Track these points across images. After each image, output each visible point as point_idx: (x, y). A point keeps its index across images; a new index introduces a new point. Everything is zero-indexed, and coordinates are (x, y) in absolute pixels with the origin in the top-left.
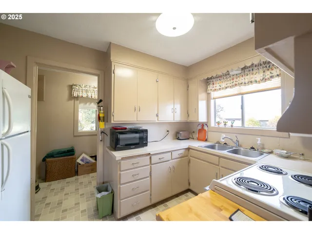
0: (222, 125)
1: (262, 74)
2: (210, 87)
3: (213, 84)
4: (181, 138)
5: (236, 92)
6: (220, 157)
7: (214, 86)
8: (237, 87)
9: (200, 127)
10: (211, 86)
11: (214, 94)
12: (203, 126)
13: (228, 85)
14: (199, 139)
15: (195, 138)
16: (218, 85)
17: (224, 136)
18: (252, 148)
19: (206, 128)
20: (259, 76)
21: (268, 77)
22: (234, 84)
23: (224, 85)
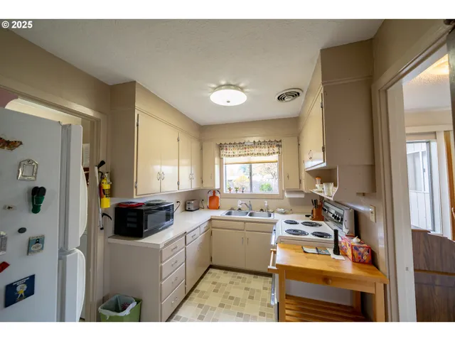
0: (233, 191)
1: (267, 149)
2: (223, 152)
3: (226, 149)
4: (192, 209)
5: (247, 161)
6: (245, 222)
7: (228, 151)
8: (249, 157)
9: (211, 194)
10: (225, 151)
11: (226, 160)
12: (214, 192)
13: (241, 153)
14: (209, 208)
15: (205, 206)
16: (231, 151)
17: (240, 202)
18: (262, 210)
19: (218, 195)
20: (265, 150)
21: (270, 152)
22: (246, 153)
23: (237, 152)
